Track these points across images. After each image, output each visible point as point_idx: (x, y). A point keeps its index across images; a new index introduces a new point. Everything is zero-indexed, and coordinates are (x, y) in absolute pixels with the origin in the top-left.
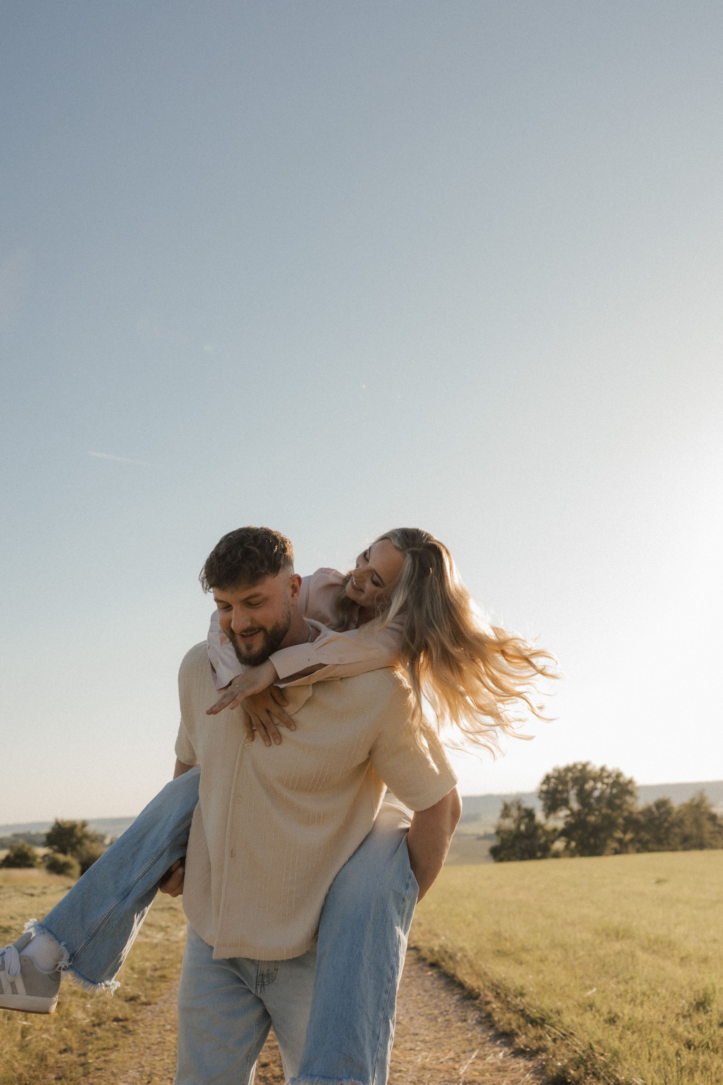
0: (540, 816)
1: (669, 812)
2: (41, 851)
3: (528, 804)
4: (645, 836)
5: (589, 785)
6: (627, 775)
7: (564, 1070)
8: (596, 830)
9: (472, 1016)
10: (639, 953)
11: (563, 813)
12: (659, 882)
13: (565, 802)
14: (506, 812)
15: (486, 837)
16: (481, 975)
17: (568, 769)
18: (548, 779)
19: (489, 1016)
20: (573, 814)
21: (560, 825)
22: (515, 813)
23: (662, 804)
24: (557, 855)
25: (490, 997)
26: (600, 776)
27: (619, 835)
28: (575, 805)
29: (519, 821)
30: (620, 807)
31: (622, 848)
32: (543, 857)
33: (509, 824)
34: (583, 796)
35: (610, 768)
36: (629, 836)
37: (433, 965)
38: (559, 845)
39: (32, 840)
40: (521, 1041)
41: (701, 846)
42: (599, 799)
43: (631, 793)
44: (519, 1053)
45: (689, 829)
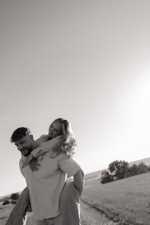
0: (110, 173)
1: (136, 167)
2: (10, 200)
3: (107, 171)
4: (132, 173)
5: (119, 165)
6: (126, 161)
7: (125, 223)
8: (122, 174)
9: (104, 216)
10: (136, 197)
11: (114, 171)
12: (137, 181)
13: (114, 169)
14: (103, 174)
15: (100, 179)
16: (104, 207)
17: (114, 162)
18: (110, 165)
19: (107, 215)
20: (117, 171)
21: (114, 174)
22: (104, 173)
23: (134, 166)
24: (115, 180)
25: (107, 211)
26: (120, 163)
27: (127, 173)
28: (116, 169)
29: (106, 175)
30: (126, 168)
31: (128, 176)
32: (112, 181)
33: (104, 176)
34: (118, 167)
35: (122, 160)
36: (129, 173)
37: (94, 207)
38: (115, 178)
39: (8, 198)
40: (115, 219)
41: (144, 172)
42: (121, 167)
43: (127, 165)
44: (115, 222)
45: (141, 169)
